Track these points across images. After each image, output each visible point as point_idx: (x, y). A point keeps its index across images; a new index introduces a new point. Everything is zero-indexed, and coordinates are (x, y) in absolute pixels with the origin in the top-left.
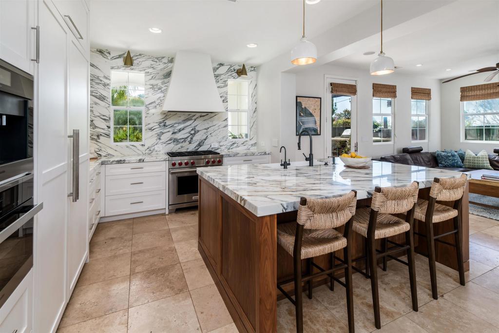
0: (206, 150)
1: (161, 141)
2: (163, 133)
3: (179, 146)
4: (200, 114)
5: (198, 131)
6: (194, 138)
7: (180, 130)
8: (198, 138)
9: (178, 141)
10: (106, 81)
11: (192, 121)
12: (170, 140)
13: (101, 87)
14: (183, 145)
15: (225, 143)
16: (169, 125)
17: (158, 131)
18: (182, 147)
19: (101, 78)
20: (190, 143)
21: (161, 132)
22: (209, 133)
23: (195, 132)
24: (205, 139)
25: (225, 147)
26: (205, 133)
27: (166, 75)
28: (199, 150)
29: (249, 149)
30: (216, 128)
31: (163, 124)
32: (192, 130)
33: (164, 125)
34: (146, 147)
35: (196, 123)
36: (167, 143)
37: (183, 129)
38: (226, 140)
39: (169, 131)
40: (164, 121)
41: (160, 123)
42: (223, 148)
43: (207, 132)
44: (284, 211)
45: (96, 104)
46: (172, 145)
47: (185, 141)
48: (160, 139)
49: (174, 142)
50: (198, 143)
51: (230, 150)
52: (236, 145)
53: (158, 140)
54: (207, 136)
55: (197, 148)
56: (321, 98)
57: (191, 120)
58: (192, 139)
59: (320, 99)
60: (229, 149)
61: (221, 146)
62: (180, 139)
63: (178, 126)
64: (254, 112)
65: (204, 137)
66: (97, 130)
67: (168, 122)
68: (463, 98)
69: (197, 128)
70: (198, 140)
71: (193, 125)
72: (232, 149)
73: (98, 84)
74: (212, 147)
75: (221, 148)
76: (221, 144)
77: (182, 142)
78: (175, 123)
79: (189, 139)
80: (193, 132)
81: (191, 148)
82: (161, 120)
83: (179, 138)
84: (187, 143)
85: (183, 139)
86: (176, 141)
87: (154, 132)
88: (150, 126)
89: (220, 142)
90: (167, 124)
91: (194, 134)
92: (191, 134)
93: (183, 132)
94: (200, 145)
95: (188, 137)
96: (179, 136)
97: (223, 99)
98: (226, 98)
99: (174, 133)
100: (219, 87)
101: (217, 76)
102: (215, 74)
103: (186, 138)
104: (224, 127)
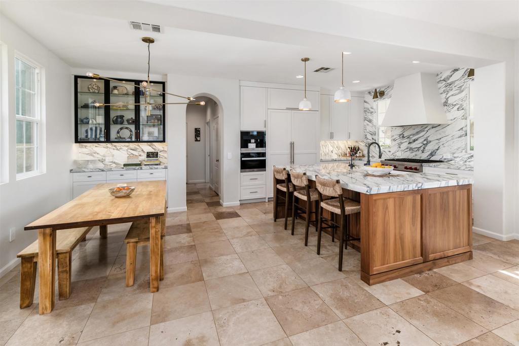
1: (401, 149)
3: (414, 154)
4: (431, 126)
5: (430, 142)
6: (426, 148)
7: (414, 141)
8: (430, 148)
10: (372, 110)
11: (425, 132)
12: (407, 148)
13: (370, 114)
14: (417, 153)
15: (460, 155)
17: (398, 141)
18: (416, 155)
19: (370, 109)
20: (423, 152)
21: (400, 142)
22: (441, 143)
23: (427, 142)
24: (437, 150)
25: (461, 159)
26: (437, 144)
28: (430, 159)
30: (449, 138)
32: (424, 140)
33: (403, 137)
34: (391, 153)
35: (428, 134)
37: (417, 140)
38: (462, 152)
39: (406, 142)
41: (400, 135)
42: (458, 160)
43: (439, 142)
45: (368, 125)
46: (408, 153)
47: (418, 150)
48: (400, 147)
49: (410, 150)
50: (430, 152)
51: (467, 163)
54: (439, 147)
55: (429, 157)
57: (424, 131)
58: (424, 148)
60: (465, 162)
61: (455, 157)
63: (413, 137)
65: (437, 148)
66: (368, 140)
67: (406, 134)
69: (429, 139)
70: (430, 150)
71: (425, 136)
72: (469, 162)
73: (368, 112)
74: (444, 157)
75: (455, 159)
76: (455, 155)
77: (416, 151)
78: (411, 135)
79: (422, 148)
80: (425, 142)
81: (425, 156)
82: (401, 133)
83: (413, 147)
84: (420, 152)
87: (396, 142)
88: (394, 137)
89: (454, 153)
90: (405, 136)
91: (427, 144)
92: (424, 144)
93: (416, 142)
94: (432, 154)
95: (421, 147)
96: (414, 145)
97: (457, 107)
98: (462, 105)
99: (410, 143)
100: (452, 95)
101: (450, 85)
102: (448, 83)
103: (420, 147)
104: (459, 137)
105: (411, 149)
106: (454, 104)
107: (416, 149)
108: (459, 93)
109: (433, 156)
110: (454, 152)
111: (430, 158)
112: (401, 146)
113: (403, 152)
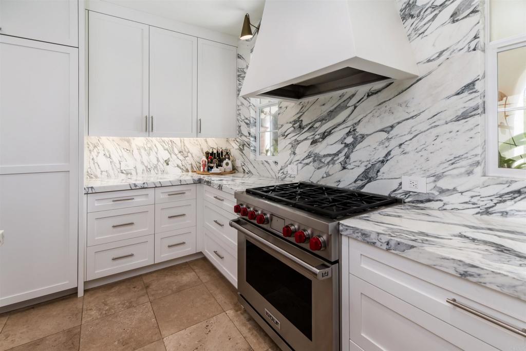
0: (386, 194)
1: (297, 158)
2: (298, 143)
3: (323, 172)
5: (363, 137)
6: (353, 157)
7: (324, 136)
8: (363, 155)
9: (321, 161)
11: (348, 111)
12: (308, 156)
14: (330, 169)
15: (464, 183)
16: (307, 125)
17: (292, 138)
18: (328, 175)
20: (344, 168)
21: (296, 141)
22: (394, 143)
23: (355, 139)
24: (383, 162)
25: (466, 197)
26: (382, 143)
28: (364, 190)
30: (420, 124)
31: (298, 124)
32: (348, 134)
33: (300, 127)
34: (279, 166)
35: (357, 114)
36: (303, 163)
37: (330, 133)
38: (469, 173)
39: (306, 139)
40: (299, 118)
41: (295, 122)
42: (453, 200)
43: (388, 139)
46: (312, 168)
47: (333, 162)
48: (294, 153)
49: (314, 161)
50: (362, 169)
53: (293, 156)
54: (389, 154)
55: (360, 183)
57: (347, 107)
58: (347, 157)
60: (487, 212)
61: (442, 191)
62: (325, 156)
63: (321, 126)
65: (381, 155)
66: (243, 138)
67: (306, 120)
69: (360, 130)
70: (361, 162)
71: (350, 123)
72: (505, 214)
74: (405, 188)
75: (445, 199)
76: (443, 184)
77: (328, 163)
78: (316, 121)
79: (342, 157)
80: (349, 140)
82: (296, 118)
83: (322, 153)
84: (338, 166)
85: (329, 155)
88: (284, 130)
89: (438, 177)
90: (304, 124)
91: (353, 145)
92: (347, 145)
93: (330, 139)
94: (368, 176)
95: (340, 152)
96: (324, 148)
99: (314, 142)
103: (337, 154)
104: (458, 119)
105: (317, 158)
107: (329, 159)
109: (370, 180)
110: (439, 171)
111: (363, 186)
112: (296, 152)
113: (300, 166)
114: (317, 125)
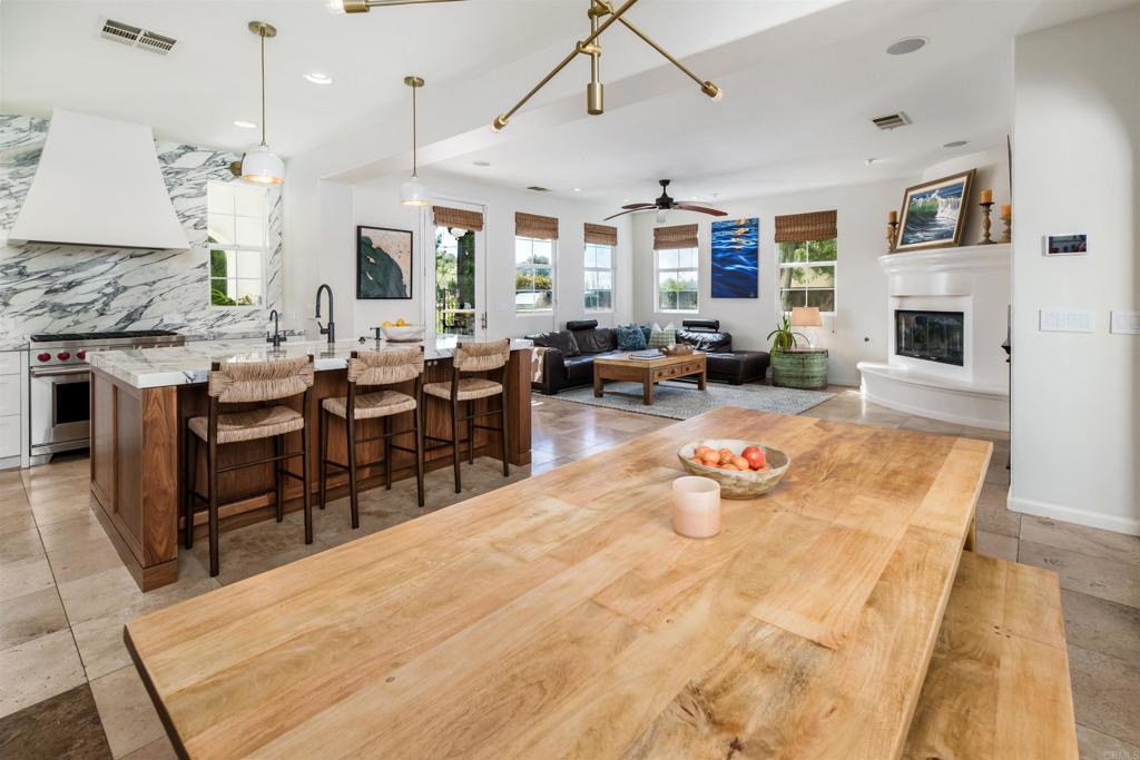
0: (149, 328)
1: (9, 309)
2: (16, 292)
3: (69, 320)
4: (130, 252)
5: (125, 289)
6: (113, 304)
7: (70, 286)
8: (124, 302)
9: (64, 310)
12: (41, 306)
14: (81, 317)
15: (200, 314)
16: (36, 273)
18: (77, 323)
20: (102, 314)
21: (8, 289)
22: (155, 294)
23: (117, 289)
24: (146, 307)
25: (202, 322)
26: (145, 293)
27: (25, 159)
28: (127, 329)
29: (264, 327)
30: (175, 282)
31: (16, 269)
32: (107, 285)
33: (21, 274)
35: (119, 270)
36: (28, 314)
37: (80, 283)
39: (35, 288)
40: (18, 263)
41: (8, 267)
42: (198, 325)
43: (150, 291)
44: (190, 382)
47: (86, 310)
49: (52, 310)
50: (124, 314)
52: (230, 318)
54: (152, 300)
55: (122, 325)
56: (411, 233)
57: (105, 262)
58: (106, 304)
59: (409, 235)
60: (212, 327)
61: (190, 321)
62: (71, 305)
63: (65, 276)
64: (277, 252)
65: (144, 301)
67: (32, 267)
68: (658, 245)
69: (122, 282)
70: (123, 308)
71: (107, 276)
72: (219, 327)
74: (165, 322)
75: (191, 324)
76: (190, 316)
77: (78, 312)
78: (53, 269)
79: (98, 305)
80: (110, 290)
81: (107, 324)
82: (9, 262)
83: (67, 303)
84: (93, 314)
85: (78, 304)
86: (60, 310)
89: (187, 313)
90: (29, 270)
91: (115, 294)
92: (105, 295)
93: (79, 290)
94: (130, 318)
95: (96, 300)
96: (68, 297)
97: (194, 221)
98: (203, 221)
99: (50, 292)
100: (183, 196)
101: (177, 173)
102: (171, 168)
103: (93, 302)
104: (198, 281)
105: (57, 308)
106: (187, 214)
107: (79, 308)
108: (196, 196)
109: (133, 321)
110: (187, 309)
111: (126, 326)
113: (23, 318)
114: (58, 274)
